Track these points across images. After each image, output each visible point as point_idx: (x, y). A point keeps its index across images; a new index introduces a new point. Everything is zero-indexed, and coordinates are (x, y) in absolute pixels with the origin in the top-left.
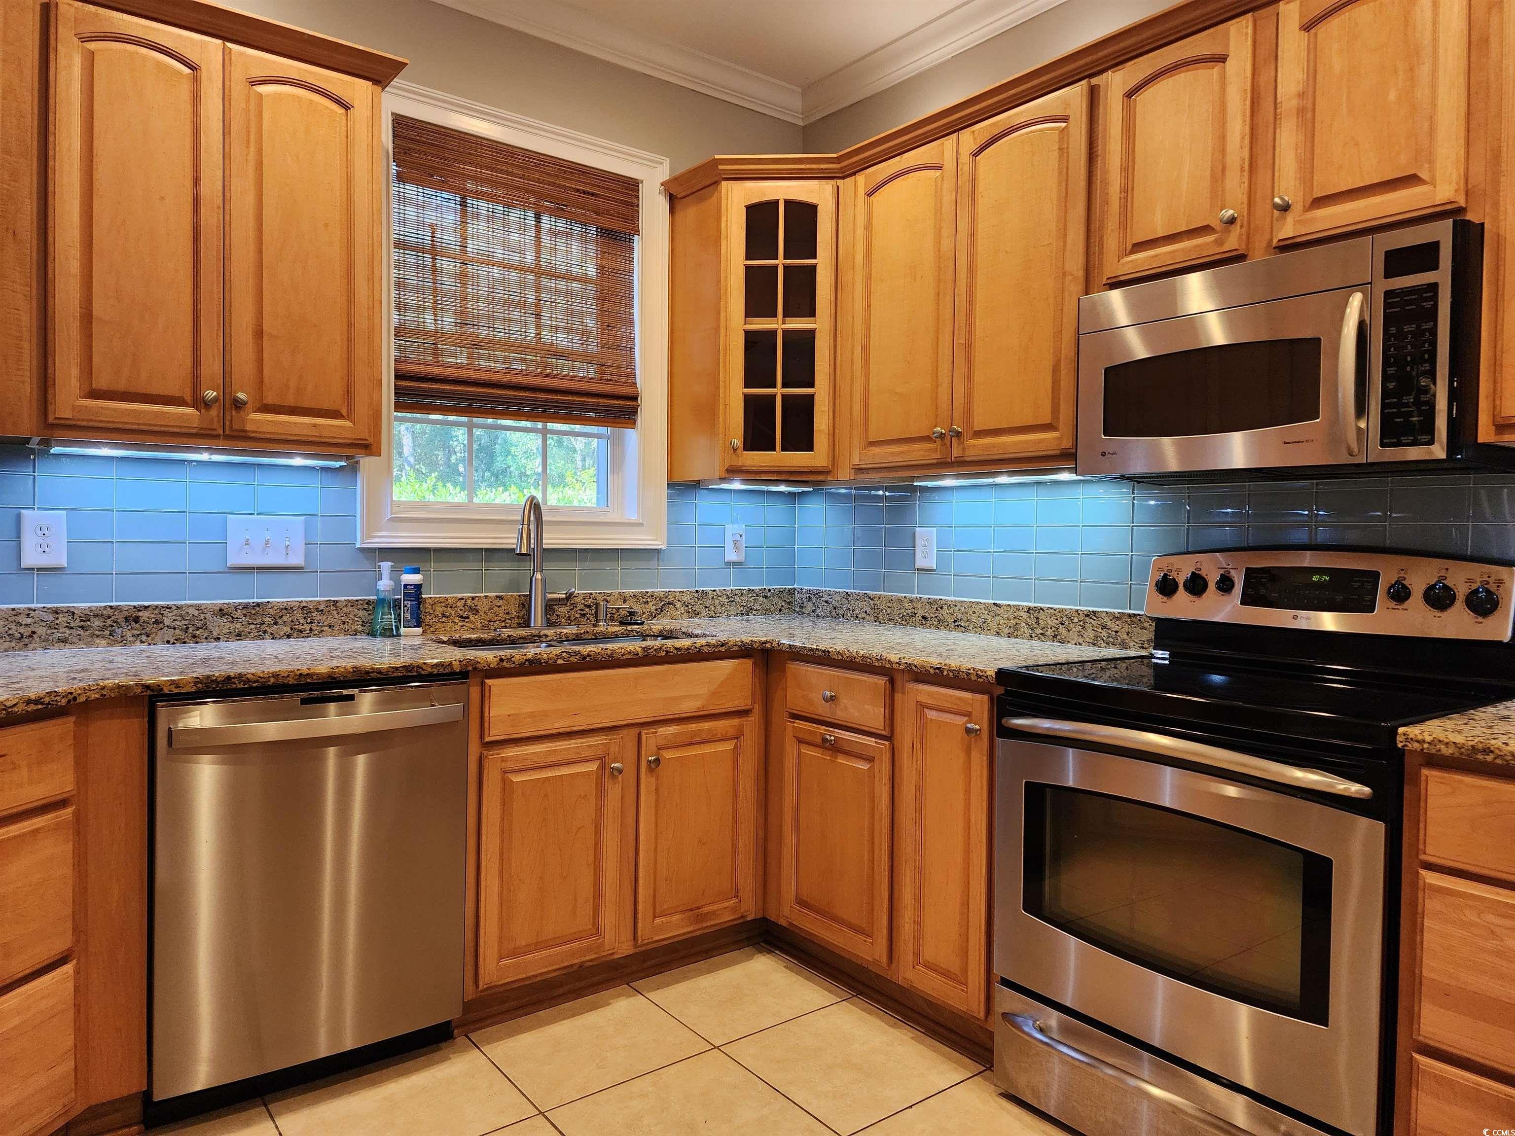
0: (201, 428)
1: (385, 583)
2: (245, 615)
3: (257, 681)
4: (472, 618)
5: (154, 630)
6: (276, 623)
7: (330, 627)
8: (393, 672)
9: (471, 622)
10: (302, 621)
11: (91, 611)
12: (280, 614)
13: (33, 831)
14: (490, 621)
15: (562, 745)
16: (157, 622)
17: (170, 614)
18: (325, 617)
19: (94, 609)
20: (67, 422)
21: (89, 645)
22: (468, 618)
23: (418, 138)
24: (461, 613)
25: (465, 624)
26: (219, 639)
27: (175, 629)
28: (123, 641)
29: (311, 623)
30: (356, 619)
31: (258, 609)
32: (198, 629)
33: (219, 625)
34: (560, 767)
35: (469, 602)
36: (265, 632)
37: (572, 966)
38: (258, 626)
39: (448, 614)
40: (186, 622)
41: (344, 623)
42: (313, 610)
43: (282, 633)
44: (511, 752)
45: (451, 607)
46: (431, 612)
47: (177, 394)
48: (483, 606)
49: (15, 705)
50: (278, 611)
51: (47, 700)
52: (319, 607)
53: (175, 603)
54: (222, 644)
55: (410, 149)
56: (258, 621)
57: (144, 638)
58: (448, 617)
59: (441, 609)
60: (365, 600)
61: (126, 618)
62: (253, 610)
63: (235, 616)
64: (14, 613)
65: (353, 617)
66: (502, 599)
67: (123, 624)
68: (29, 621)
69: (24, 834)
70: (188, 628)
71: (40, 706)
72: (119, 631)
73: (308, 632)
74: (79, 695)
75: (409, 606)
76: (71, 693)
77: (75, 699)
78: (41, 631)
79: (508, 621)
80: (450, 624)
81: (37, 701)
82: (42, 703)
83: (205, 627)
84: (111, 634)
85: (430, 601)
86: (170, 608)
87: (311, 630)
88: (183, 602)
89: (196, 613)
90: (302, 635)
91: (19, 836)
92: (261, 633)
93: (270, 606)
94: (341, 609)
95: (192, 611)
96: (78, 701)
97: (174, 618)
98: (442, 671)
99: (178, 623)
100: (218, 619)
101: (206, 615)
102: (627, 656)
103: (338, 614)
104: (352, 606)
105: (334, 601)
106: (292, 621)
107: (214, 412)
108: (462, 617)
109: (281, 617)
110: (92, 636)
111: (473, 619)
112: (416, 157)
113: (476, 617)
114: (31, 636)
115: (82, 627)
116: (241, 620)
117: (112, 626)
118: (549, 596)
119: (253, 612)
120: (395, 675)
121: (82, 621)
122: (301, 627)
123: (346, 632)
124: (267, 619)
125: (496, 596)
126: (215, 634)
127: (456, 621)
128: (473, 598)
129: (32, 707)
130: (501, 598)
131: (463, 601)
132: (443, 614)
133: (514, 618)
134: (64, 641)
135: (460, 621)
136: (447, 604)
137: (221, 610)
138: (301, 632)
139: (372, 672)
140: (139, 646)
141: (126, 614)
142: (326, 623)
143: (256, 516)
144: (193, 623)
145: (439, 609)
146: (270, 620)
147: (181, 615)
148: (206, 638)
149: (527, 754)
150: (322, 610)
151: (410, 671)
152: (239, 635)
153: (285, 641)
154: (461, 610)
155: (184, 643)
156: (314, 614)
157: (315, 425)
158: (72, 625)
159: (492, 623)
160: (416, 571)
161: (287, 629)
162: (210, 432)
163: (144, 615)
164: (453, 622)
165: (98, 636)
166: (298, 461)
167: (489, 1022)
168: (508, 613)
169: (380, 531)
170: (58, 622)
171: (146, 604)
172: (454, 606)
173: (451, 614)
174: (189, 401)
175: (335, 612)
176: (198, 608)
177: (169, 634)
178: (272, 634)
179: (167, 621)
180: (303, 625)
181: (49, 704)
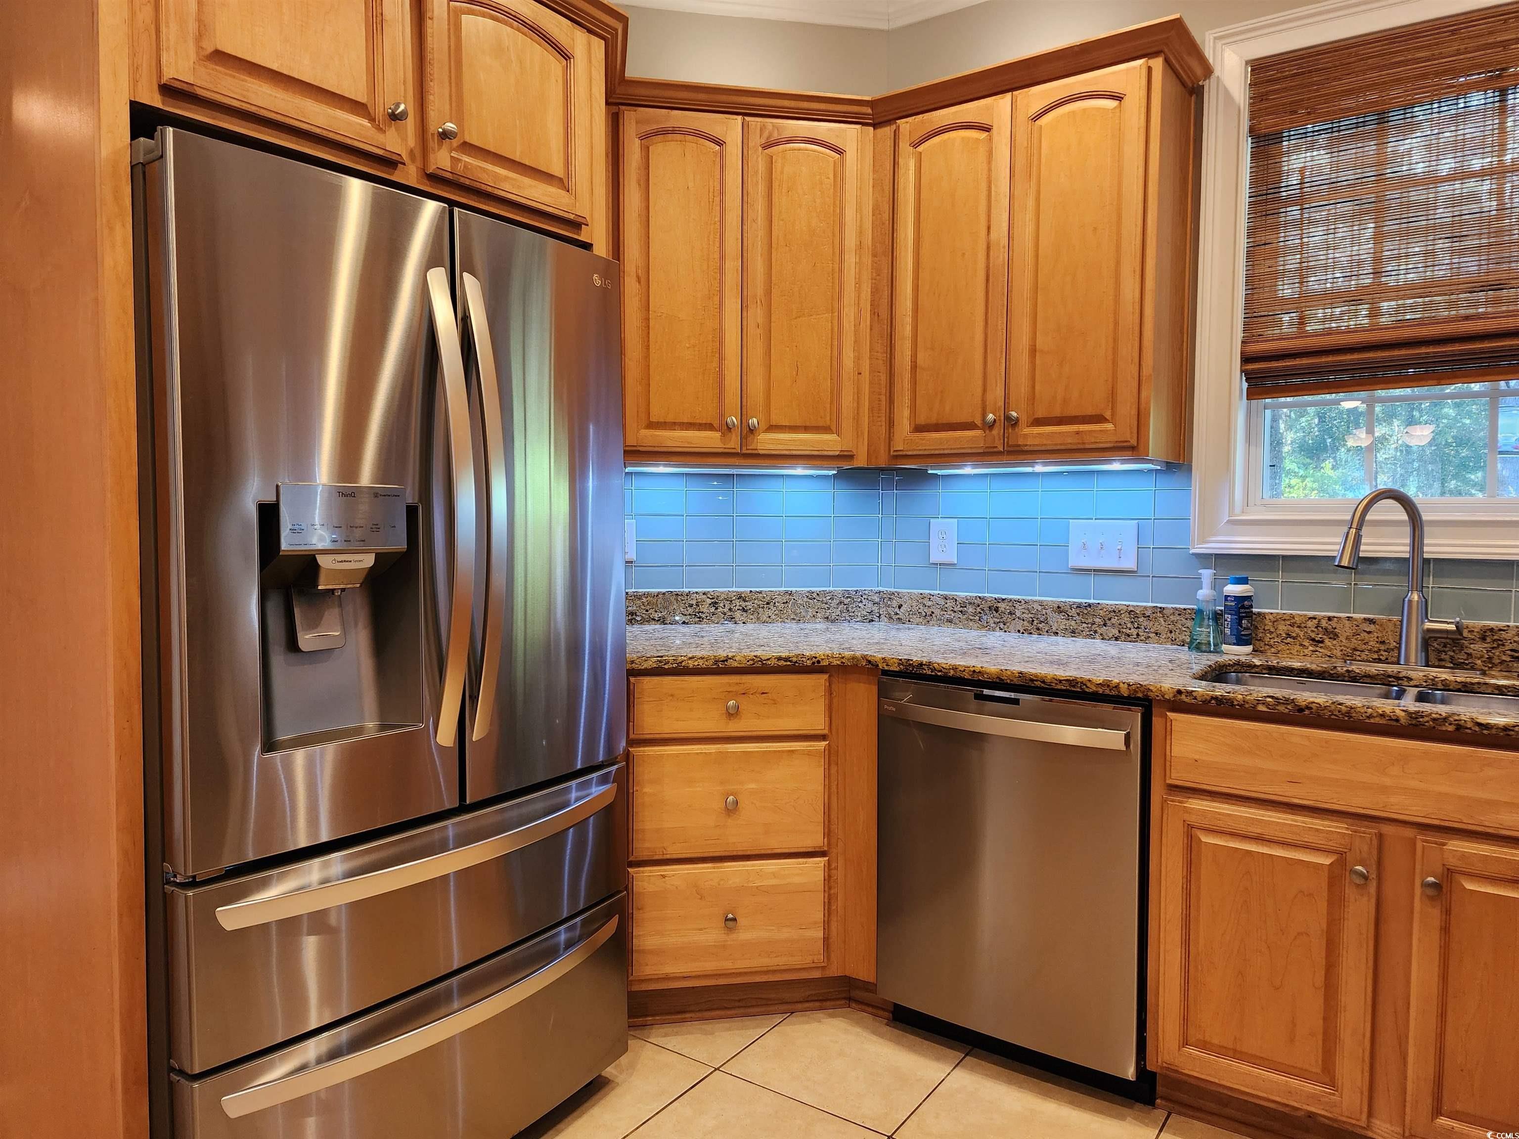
0: (987, 447)
1: (1205, 592)
2: (1078, 614)
3: (941, 671)
4: (1328, 642)
5: (1009, 620)
6: (1105, 625)
7: (1157, 634)
8: (1056, 684)
9: (1327, 648)
10: (1129, 625)
11: (967, 599)
12: (1109, 616)
13: (789, 751)
14: (1355, 649)
15: (1270, 816)
16: (1010, 613)
17: (1020, 607)
18: (1152, 623)
19: (969, 598)
20: (901, 453)
21: (965, 627)
22: (1322, 642)
23: (1279, 75)
24: (1313, 635)
25: (1317, 649)
26: (1057, 633)
27: (1023, 620)
28: (987, 627)
29: (1138, 628)
30: (1184, 629)
31: (1089, 609)
32: (1041, 622)
33: (1058, 621)
34: (1272, 844)
35: (1324, 623)
36: (1096, 632)
37: (1297, 1109)
38: (1090, 626)
39: (1294, 635)
40: (1032, 616)
41: (1171, 632)
42: (1140, 616)
43: (1111, 635)
44: (1196, 804)
45: (1299, 627)
46: (1272, 630)
47: (970, 420)
48: (1345, 630)
49: (768, 659)
50: (1107, 613)
51: (794, 659)
52: (1145, 612)
53: (1024, 597)
54: (1059, 639)
55: (1267, 93)
56: (1090, 621)
57: (1002, 626)
58: (1294, 638)
59: (1285, 628)
60: (1193, 609)
61: (990, 607)
62: (1085, 610)
63: (1070, 614)
64: (921, 596)
65: (1180, 626)
66: (1374, 623)
67: (988, 612)
68: (930, 603)
69: (783, 751)
70: (1033, 621)
71: (789, 663)
72: (985, 617)
73: (1135, 636)
74: (823, 659)
75: (1229, 620)
76: (816, 658)
77: (819, 662)
78: (937, 612)
79: (1382, 652)
80: (1298, 647)
81: (786, 659)
82: (790, 661)
83: (1046, 621)
84: (980, 620)
85: (1271, 617)
86: (1020, 602)
87: (1138, 635)
88: (1030, 598)
89: (1040, 608)
90: (1129, 639)
91: (779, 751)
92: (1091, 633)
93: (1100, 607)
94: (1168, 617)
95: (1037, 606)
96: (822, 664)
97: (1023, 610)
98: (1107, 692)
99: (1026, 616)
100: (1056, 615)
101: (1047, 611)
102: (1377, 720)
103: (1165, 621)
104: (1179, 615)
105: (1161, 608)
106: (1120, 625)
107: (995, 432)
108: (1313, 640)
109: (1110, 619)
110: (968, 619)
111: (1329, 644)
112: (1274, 99)
113: (1335, 642)
114: (931, 615)
115: (961, 612)
116: (1075, 619)
117: (980, 613)
118: (1428, 625)
119: (1086, 612)
120: (1059, 687)
121: (961, 607)
122: (1128, 631)
123: (1173, 641)
124: (1097, 620)
125: (1365, 619)
126: (1054, 629)
127: (1306, 643)
128: (1330, 619)
129: (782, 663)
130: (1371, 621)
131: (1316, 621)
132: (1288, 634)
133: (1393, 650)
134: (950, 621)
135: (1311, 645)
136: (1291, 621)
137: (1059, 607)
138: (1129, 636)
139: (1036, 681)
140: (998, 633)
141: (989, 604)
142: (1152, 630)
143: (1094, 521)
144: (1037, 617)
145: (1282, 628)
146: (1100, 620)
147: (1028, 609)
148: (1047, 632)
149: (1219, 814)
150: (1149, 616)
151: (1074, 686)
152: (1073, 632)
153: (1113, 642)
154: (1313, 631)
155: (1031, 633)
156: (1141, 620)
157: (1077, 433)
158: (955, 609)
159: (1358, 653)
160: (1244, 581)
161: (1115, 632)
162: (992, 450)
163: (1002, 606)
164: (1301, 645)
165: (971, 620)
166: (1116, 466)
167: (1198, 1114)
168: (1383, 642)
169: (1215, 535)
170: (946, 606)
171: (1004, 597)
172: (1303, 625)
173: (1298, 635)
174: (979, 425)
175: (1162, 620)
176: (1041, 604)
177: (1019, 625)
178: (1101, 634)
179: (1018, 614)
180: (1130, 629)
181: (796, 662)
